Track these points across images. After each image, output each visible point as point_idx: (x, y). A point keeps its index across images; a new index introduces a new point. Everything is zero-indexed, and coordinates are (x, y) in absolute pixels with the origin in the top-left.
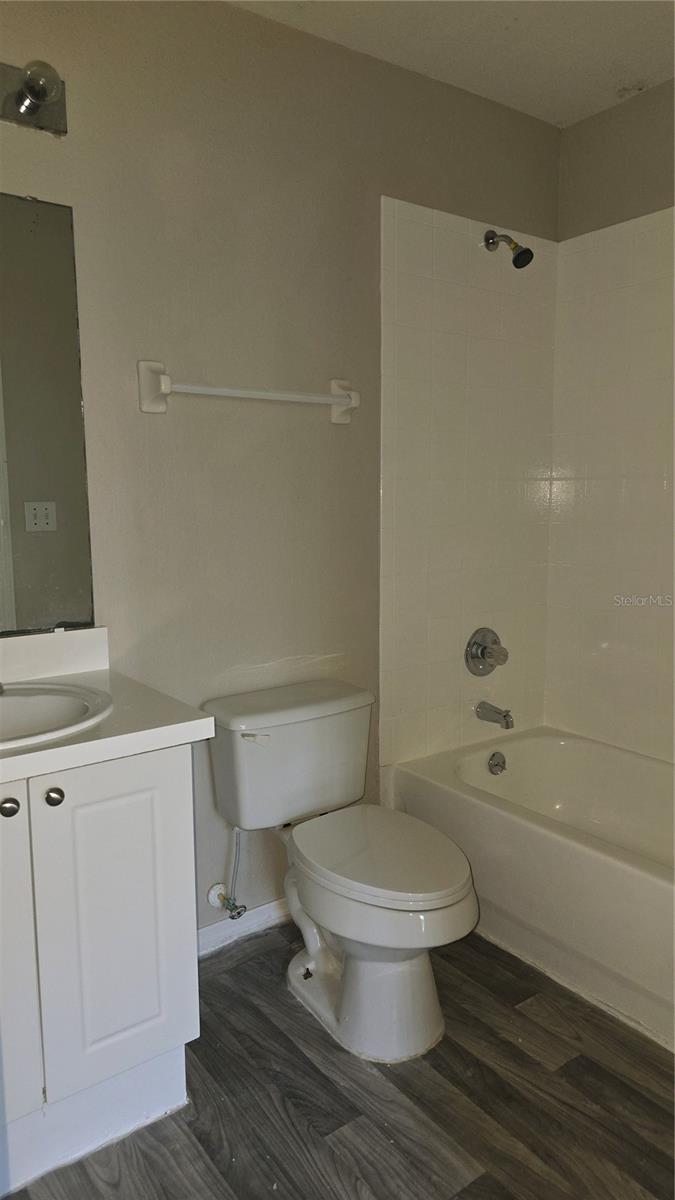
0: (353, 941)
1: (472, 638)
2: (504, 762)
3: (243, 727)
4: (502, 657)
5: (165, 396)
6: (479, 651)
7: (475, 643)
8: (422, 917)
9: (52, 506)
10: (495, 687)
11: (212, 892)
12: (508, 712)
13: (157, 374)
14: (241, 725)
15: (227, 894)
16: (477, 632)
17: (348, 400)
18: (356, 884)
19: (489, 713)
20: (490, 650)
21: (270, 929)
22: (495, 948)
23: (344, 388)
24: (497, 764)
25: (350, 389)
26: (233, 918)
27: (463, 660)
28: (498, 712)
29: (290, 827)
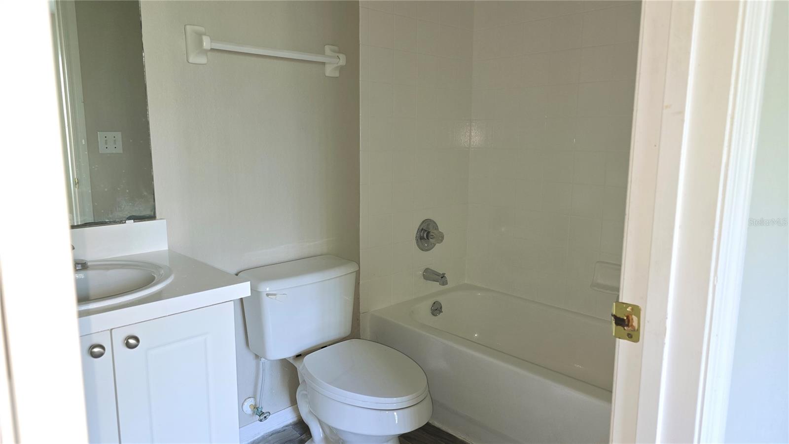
0: (347, 431)
1: (420, 226)
2: (441, 308)
3: (268, 289)
4: (440, 238)
5: (206, 51)
6: (425, 235)
7: (422, 229)
8: (395, 413)
9: (118, 135)
10: (435, 258)
11: (246, 404)
12: (444, 274)
13: (199, 36)
14: (266, 288)
15: (256, 405)
16: (423, 222)
17: (338, 60)
18: (349, 393)
19: (431, 275)
20: (432, 234)
21: (287, 426)
22: (439, 430)
23: (334, 51)
24: (437, 309)
25: (339, 52)
26: (261, 421)
27: (414, 241)
28: (437, 274)
29: (301, 357)
